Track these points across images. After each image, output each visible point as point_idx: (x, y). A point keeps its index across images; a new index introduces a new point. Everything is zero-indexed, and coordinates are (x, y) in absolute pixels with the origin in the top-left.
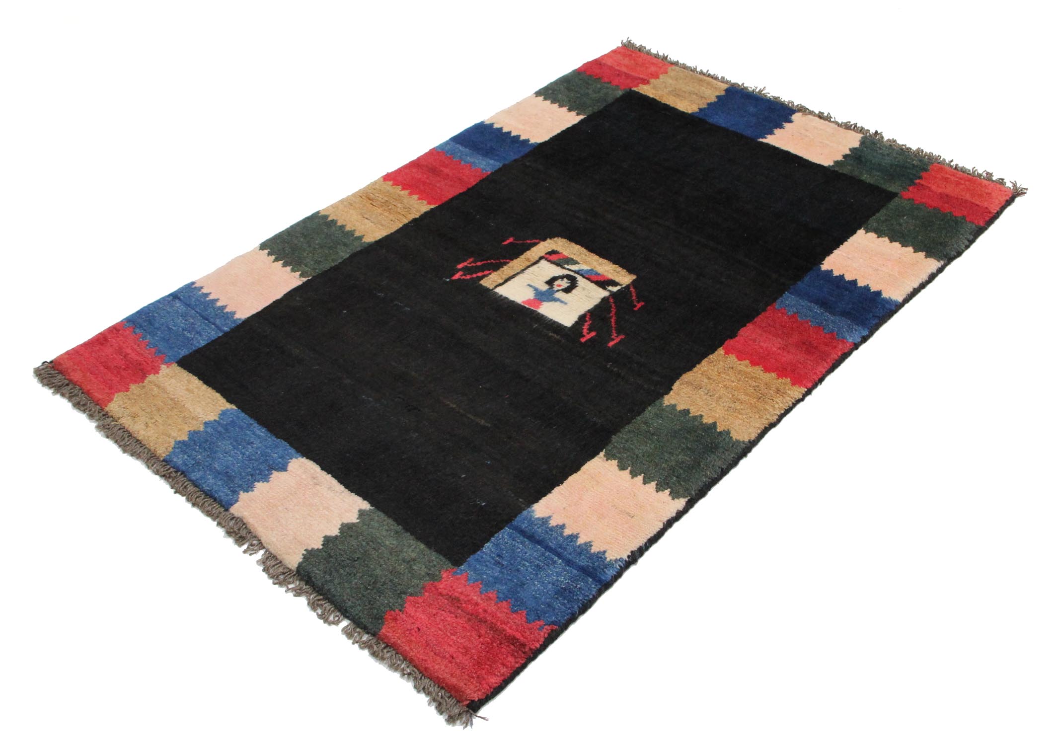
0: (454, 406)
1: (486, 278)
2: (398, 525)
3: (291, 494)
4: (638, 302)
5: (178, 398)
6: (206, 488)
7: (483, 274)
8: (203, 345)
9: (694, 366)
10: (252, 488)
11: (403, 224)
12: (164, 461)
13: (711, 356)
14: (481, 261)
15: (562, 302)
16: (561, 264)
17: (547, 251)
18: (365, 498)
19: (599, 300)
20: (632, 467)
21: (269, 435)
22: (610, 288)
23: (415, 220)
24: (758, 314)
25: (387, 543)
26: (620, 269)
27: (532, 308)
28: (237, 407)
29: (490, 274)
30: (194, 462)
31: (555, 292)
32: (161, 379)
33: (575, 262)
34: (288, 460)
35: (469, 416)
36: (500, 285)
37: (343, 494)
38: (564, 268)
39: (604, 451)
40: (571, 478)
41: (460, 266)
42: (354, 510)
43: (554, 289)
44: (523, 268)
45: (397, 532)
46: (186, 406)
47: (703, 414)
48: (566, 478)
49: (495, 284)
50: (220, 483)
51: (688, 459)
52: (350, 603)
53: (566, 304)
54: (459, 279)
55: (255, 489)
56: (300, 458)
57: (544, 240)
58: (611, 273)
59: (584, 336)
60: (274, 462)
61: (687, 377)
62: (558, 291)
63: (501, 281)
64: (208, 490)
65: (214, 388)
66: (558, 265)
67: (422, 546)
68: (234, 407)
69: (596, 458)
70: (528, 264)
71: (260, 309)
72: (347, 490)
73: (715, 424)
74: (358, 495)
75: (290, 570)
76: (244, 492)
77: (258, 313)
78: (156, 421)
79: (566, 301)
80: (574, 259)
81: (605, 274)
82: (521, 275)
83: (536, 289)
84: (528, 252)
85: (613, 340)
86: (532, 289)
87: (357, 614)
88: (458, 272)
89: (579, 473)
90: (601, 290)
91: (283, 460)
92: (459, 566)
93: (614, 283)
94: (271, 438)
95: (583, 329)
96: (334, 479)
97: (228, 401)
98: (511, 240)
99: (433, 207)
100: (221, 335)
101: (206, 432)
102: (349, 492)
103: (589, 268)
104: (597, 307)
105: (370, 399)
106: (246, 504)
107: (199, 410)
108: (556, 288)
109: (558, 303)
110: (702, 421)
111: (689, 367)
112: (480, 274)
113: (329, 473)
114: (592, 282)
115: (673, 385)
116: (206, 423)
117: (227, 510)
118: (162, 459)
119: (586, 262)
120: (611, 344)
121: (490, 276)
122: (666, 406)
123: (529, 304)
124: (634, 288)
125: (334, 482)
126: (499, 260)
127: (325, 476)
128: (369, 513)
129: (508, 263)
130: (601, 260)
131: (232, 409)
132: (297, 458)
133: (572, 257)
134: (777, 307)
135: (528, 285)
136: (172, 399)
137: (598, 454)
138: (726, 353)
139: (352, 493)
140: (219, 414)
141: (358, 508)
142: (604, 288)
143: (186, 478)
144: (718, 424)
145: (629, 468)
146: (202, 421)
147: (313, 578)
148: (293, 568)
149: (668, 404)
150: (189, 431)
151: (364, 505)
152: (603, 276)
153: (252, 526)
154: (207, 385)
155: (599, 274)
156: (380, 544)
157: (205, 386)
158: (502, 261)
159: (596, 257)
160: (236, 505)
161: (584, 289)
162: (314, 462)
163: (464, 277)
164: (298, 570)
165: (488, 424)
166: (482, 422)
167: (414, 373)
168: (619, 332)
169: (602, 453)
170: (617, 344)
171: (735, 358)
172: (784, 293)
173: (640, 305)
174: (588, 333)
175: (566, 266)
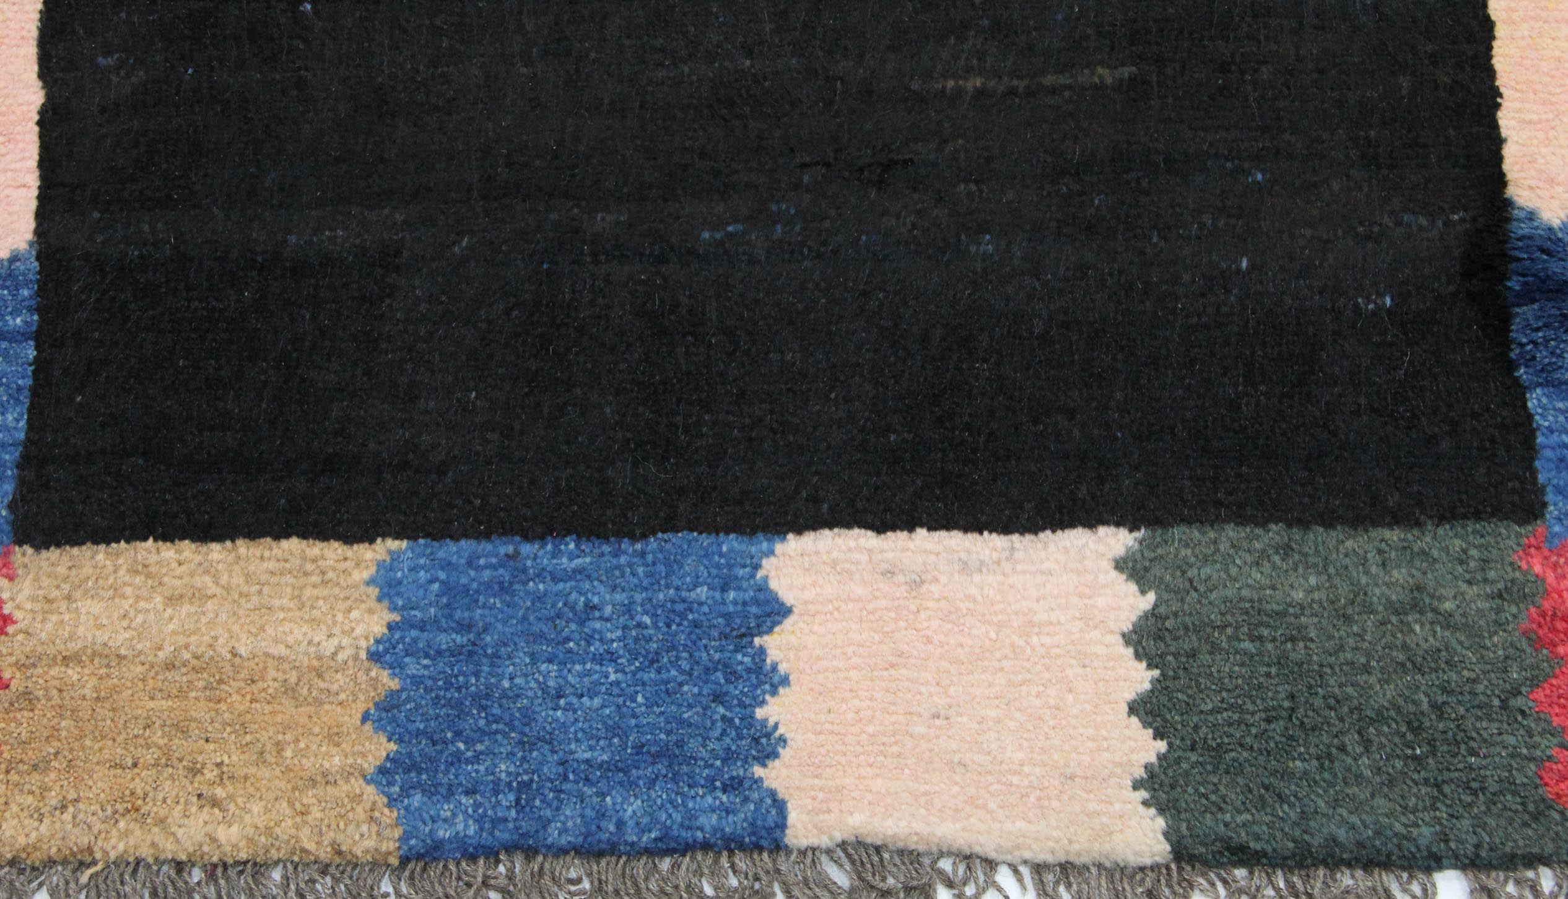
0: (978, 82)
2: (1264, 524)
3: (892, 666)
5: (187, 647)
6: (644, 839)
8: (22, 424)
10: (768, 736)
12: (405, 861)
18: (1090, 520)
21: (606, 548)
25: (1299, 595)
28: (398, 536)
30: (512, 797)
32: (44, 630)
34: (753, 576)
35: (1049, 80)
37: (1019, 555)
40: (1499, 62)
42: (1102, 578)
45: (1286, 550)
46: (243, 651)
48: (1491, 73)
50: (660, 794)
52: (1425, 830)
55: (781, 730)
56: (779, 547)
60: (727, 616)
64: (656, 840)
65: (253, 533)
67: (1394, 535)
68: (393, 544)
71: (32, 180)
72: (1015, 537)
74: (1063, 529)
75: (1155, 868)
76: (764, 765)
77: (43, 198)
78: (219, 765)
87: (1478, 846)
89: (1500, 31)
91: (739, 588)
92: (1543, 515)
94: (625, 552)
96: (942, 534)
97: (349, 539)
100: (32, 353)
101: (417, 681)
102: (1029, 537)
105: (730, 229)
106: (821, 796)
107: (298, 633)
113: (911, 529)
116: (375, 657)
117: (778, 847)
118: (394, 861)
125: (955, 541)
127: (911, 545)
128: (1149, 554)
131: (395, 556)
132: (771, 553)
136: (170, 666)
139: (1042, 535)
140: (379, 600)
141: (1107, 565)
143: (540, 858)
146: (356, 658)
147: (1252, 845)
148: (1158, 859)
150: (365, 718)
151: (1112, 541)
153: (915, 838)
154: (219, 538)
156: (1283, 614)
157: (216, 551)
160: (793, 817)
162: (831, 527)
164: (1182, 854)
165: (1127, 71)
166: (1105, 74)
167: (748, 63)
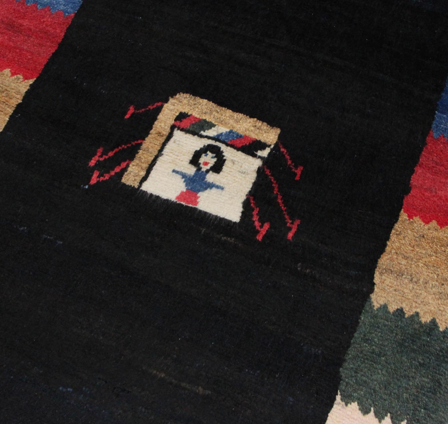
0: (163, 375)
1: (126, 173)
4: (296, 167)
7: (120, 168)
9: (385, 245)
11: (8, 116)
13: (396, 226)
14: (112, 150)
15: (218, 187)
16: (197, 131)
17: (175, 117)
19: (255, 175)
20: (374, 407)
22: (259, 153)
23: (19, 106)
24: (421, 150)
26: (259, 124)
27: (190, 205)
29: (128, 166)
31: (206, 175)
33: (210, 125)
35: (184, 384)
36: (145, 179)
38: (201, 136)
39: (339, 393)
41: (92, 163)
43: (202, 170)
44: (159, 148)
47: (418, 310)
49: (139, 179)
51: (426, 380)
53: (222, 189)
54: (98, 182)
57: (167, 101)
58: (252, 131)
59: (258, 232)
61: (384, 261)
62: (207, 171)
63: (143, 173)
66: (194, 133)
69: (335, 406)
70: (162, 140)
73: (433, 322)
79: (222, 185)
80: (207, 120)
81: (247, 133)
82: (160, 158)
83: (184, 176)
84: (156, 123)
85: (290, 229)
86: (179, 177)
88: (93, 172)
90: (250, 158)
93: (262, 146)
95: (254, 222)
98: (131, 110)
99: (31, 82)
103: (228, 130)
104: (256, 185)
105: (69, 389)
108: (204, 168)
109: (214, 190)
110: (421, 322)
111: (381, 249)
112: (117, 170)
114: (238, 149)
115: (373, 278)
119: (222, 122)
120: (290, 235)
121: (130, 169)
122: (377, 310)
123: (184, 200)
124: (285, 147)
126: (130, 143)
129: (141, 144)
130: (236, 115)
133: (204, 118)
134: (435, 135)
135: (174, 171)
137: (335, 399)
138: (410, 217)
142: (254, 156)
144: (437, 320)
145: (372, 409)
149: (379, 306)
152: (246, 137)
155: (241, 136)
158: (133, 143)
159: (229, 112)
161: (233, 162)
163: (102, 178)
165: (208, 392)
166: (200, 390)
167: (101, 338)
168: (292, 218)
169: (338, 398)
170: (296, 234)
171: (421, 222)
172: (435, 114)
173: (299, 171)
174: (261, 227)
175: (202, 133)
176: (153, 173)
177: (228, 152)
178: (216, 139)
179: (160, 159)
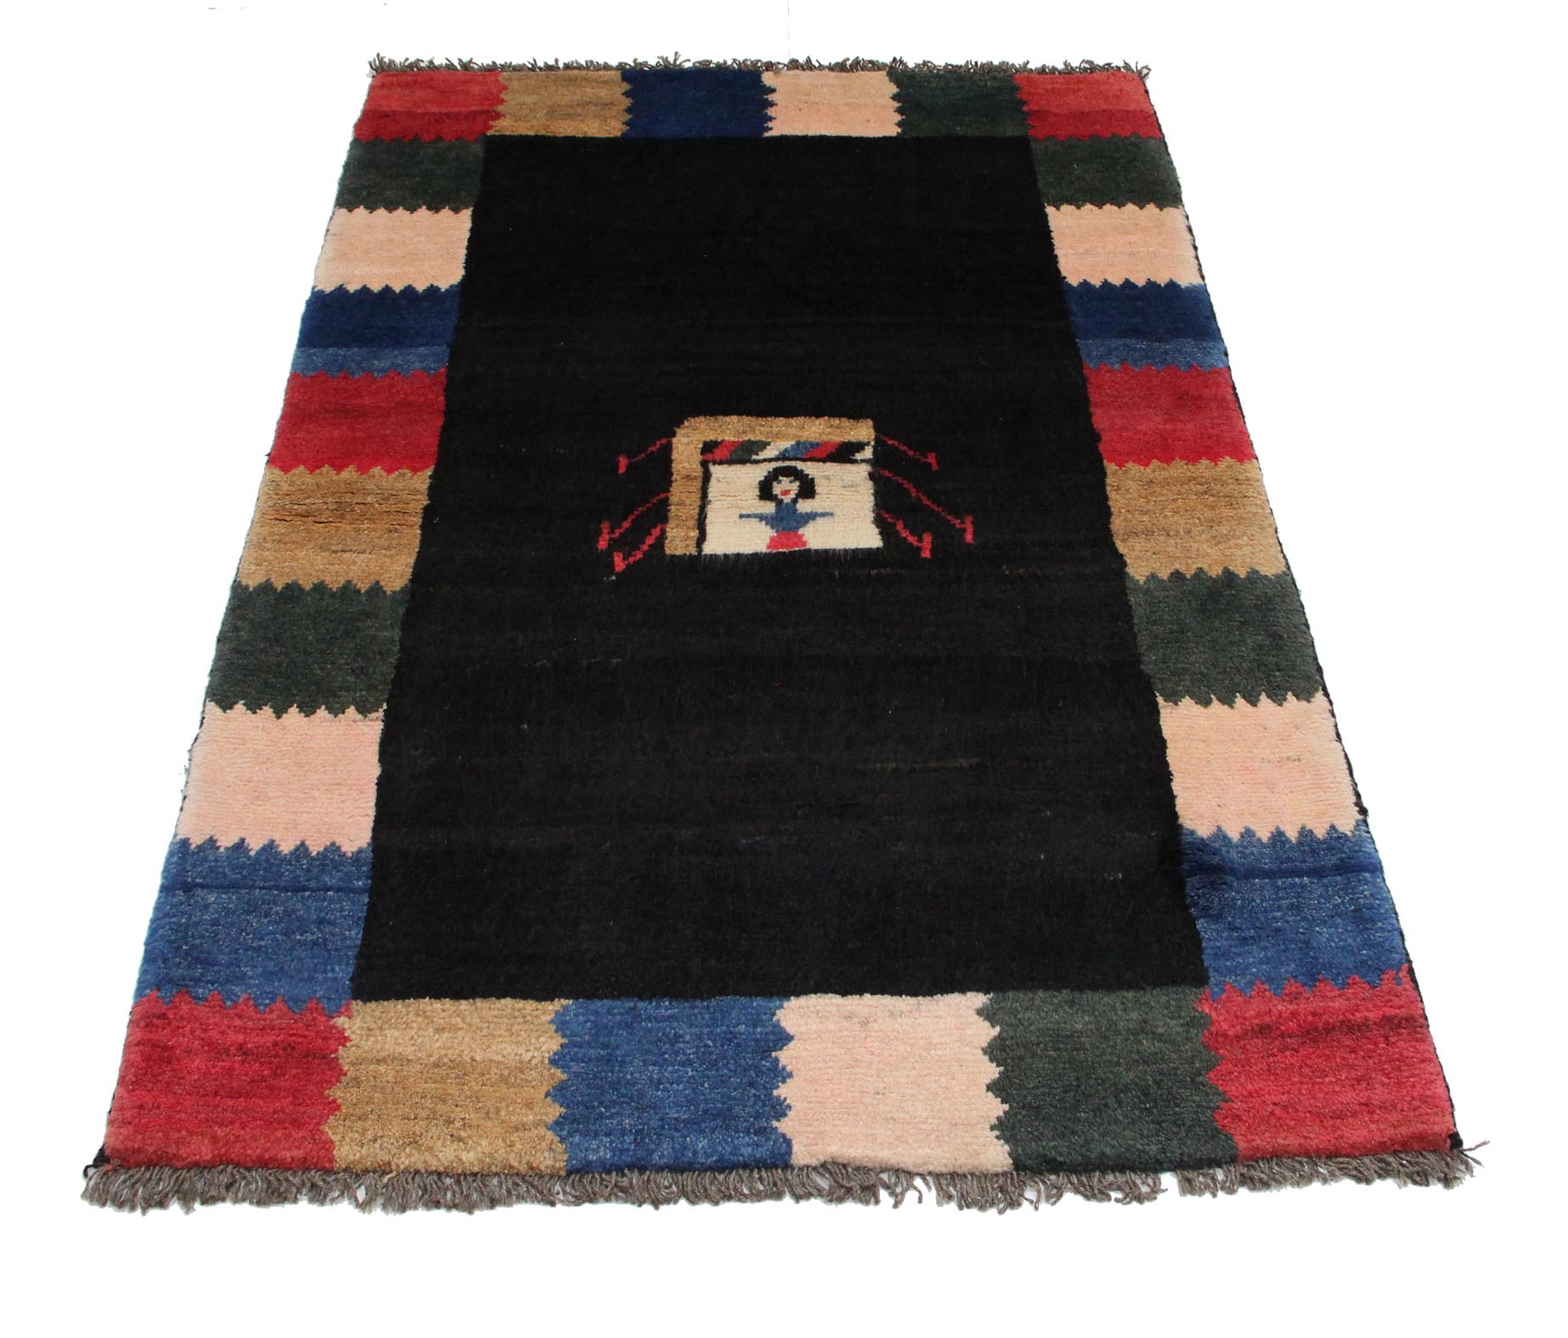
0: (894, 765)
1: (667, 542)
2: (1058, 990)
3: (852, 1067)
4: (926, 457)
5: (446, 1055)
6: (709, 1161)
7: (653, 537)
8: (360, 936)
9: (1108, 508)
10: (781, 1104)
11: (417, 527)
12: (569, 1173)
13: (1108, 481)
14: (625, 518)
15: (823, 515)
16: (746, 458)
17: (699, 451)
18: (963, 989)
19: (870, 484)
20: (1215, 694)
21: (687, 1005)
22: (858, 456)
23: (428, 512)
24: (1085, 388)
25: (1079, 1027)
26: (836, 421)
27: (796, 549)
28: (567, 997)
29: (663, 532)
30: (632, 1137)
31: (794, 506)
32: (367, 1045)
33: (763, 445)
34: (771, 1019)
35: (933, 764)
36: (702, 538)
37: (923, 1008)
38: (757, 462)
39: (1158, 694)
40: (1169, 759)
41: (602, 544)
42: (970, 1019)
43: (785, 501)
44: (700, 495)
45: (1072, 1003)
46: (478, 1058)
47: (1199, 565)
48: (1166, 764)
49: (693, 543)
50: (718, 1136)
51: (1260, 638)
52: (1153, 1147)
53: (832, 514)
54: (628, 566)
55: (788, 1101)
56: (786, 1004)
57: (674, 434)
58: (830, 433)
59: (919, 549)
60: (757, 1041)
61: (1117, 524)
62: (795, 501)
63: (695, 534)
64: (716, 1162)
65: (485, 995)
66: (743, 462)
67: (1130, 994)
68: (564, 1002)
69: (1162, 711)
70: (698, 484)
71: (372, 813)
72: (920, 998)
73: (1227, 571)
74: (947, 993)
75: (1004, 1174)
76: (779, 1121)
77: (377, 821)
78: (463, 1119)
79: (828, 511)
80: (753, 439)
81: (825, 438)
82: (709, 506)
83: (761, 517)
84: (673, 465)
85: (964, 531)
86: (754, 521)
87: (1182, 1155)
88: (611, 555)
89: (1169, 744)
90: (849, 466)
91: (763, 1026)
92: (1208, 984)
93: (860, 447)
94: (697, 1007)
95: (905, 538)
96: (878, 997)
97: (539, 999)
98: (623, 462)
99: (429, 472)
100: (366, 900)
101: (577, 1075)
102: (928, 998)
103: (793, 443)
104: (877, 494)
105: (757, 838)
106: (812, 1136)
107: (509, 1049)
108: (787, 499)
109: (819, 521)
110: (1211, 577)
111: (1105, 513)
112: (650, 540)
113: (861, 993)
114: (824, 461)
115: (1116, 549)
116: (553, 1062)
117: (787, 1166)
118: (563, 1173)
119: (779, 436)
120: (969, 537)
121: (670, 534)
122: (1145, 583)
123: (782, 546)
124: (892, 439)
125: (887, 1000)
126: (649, 502)
127: (861, 1002)
128: (996, 1006)
129: (667, 499)
130: (793, 421)
131: (565, 1008)
132: (781, 1007)
133: (746, 439)
134: (1091, 366)
135: (741, 516)
136: (436, 1065)
137: (1156, 704)
138: (1120, 465)
139: (935, 997)
140: (556, 1031)
141: (973, 1013)
142: (855, 462)
143: (648, 1173)
144: (1231, 568)
145: (1213, 696)
146: (542, 1062)
147: (1059, 1158)
148: (1006, 1168)
149: (1144, 578)
150: (547, 1094)
151: (975, 999)
152: (825, 444)
153: (866, 1159)
154: (466, 998)
155: (818, 444)
156: (1072, 1036)
157: (464, 1005)
158: (654, 501)
159: (781, 421)
160: (796, 1148)
161: (828, 478)
162: (816, 993)
163: (631, 560)
164: (1019, 1165)
165: (975, 760)
166: (963, 762)
167: (766, 755)
168: (957, 515)
169: (1160, 700)
170: (975, 534)
171: (1137, 467)
172: (1076, 343)
173: (931, 459)
174: (920, 540)
175: (754, 457)
176: (710, 528)
177: (810, 469)
178: (783, 456)
179: (709, 508)
